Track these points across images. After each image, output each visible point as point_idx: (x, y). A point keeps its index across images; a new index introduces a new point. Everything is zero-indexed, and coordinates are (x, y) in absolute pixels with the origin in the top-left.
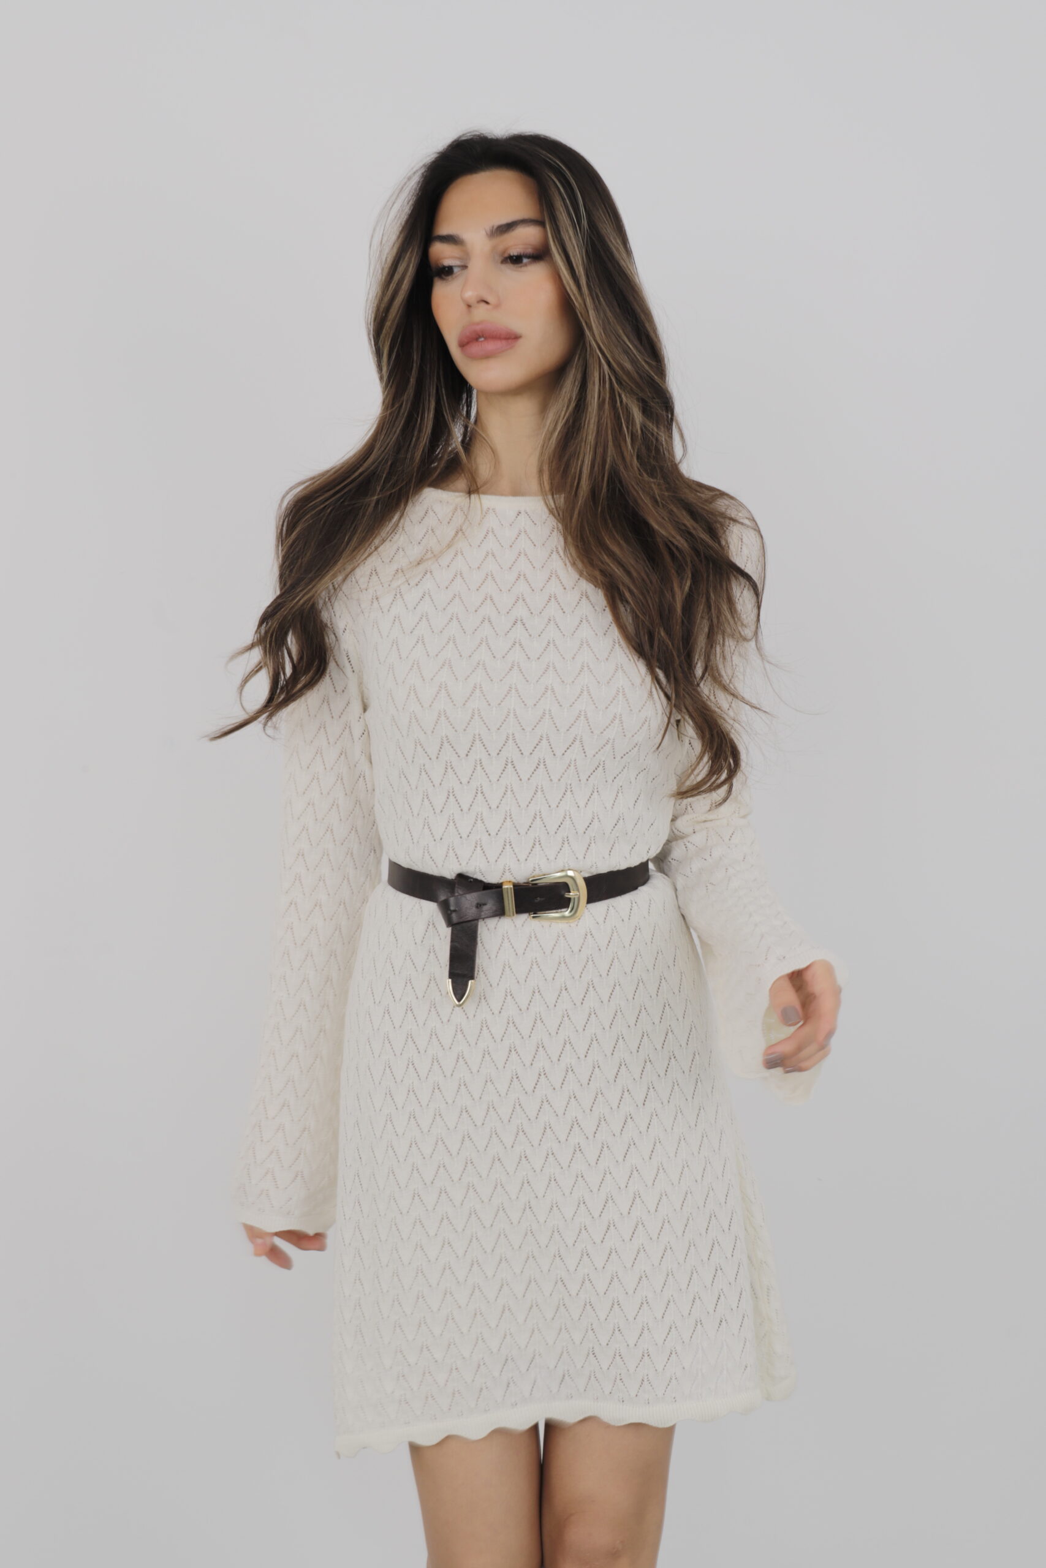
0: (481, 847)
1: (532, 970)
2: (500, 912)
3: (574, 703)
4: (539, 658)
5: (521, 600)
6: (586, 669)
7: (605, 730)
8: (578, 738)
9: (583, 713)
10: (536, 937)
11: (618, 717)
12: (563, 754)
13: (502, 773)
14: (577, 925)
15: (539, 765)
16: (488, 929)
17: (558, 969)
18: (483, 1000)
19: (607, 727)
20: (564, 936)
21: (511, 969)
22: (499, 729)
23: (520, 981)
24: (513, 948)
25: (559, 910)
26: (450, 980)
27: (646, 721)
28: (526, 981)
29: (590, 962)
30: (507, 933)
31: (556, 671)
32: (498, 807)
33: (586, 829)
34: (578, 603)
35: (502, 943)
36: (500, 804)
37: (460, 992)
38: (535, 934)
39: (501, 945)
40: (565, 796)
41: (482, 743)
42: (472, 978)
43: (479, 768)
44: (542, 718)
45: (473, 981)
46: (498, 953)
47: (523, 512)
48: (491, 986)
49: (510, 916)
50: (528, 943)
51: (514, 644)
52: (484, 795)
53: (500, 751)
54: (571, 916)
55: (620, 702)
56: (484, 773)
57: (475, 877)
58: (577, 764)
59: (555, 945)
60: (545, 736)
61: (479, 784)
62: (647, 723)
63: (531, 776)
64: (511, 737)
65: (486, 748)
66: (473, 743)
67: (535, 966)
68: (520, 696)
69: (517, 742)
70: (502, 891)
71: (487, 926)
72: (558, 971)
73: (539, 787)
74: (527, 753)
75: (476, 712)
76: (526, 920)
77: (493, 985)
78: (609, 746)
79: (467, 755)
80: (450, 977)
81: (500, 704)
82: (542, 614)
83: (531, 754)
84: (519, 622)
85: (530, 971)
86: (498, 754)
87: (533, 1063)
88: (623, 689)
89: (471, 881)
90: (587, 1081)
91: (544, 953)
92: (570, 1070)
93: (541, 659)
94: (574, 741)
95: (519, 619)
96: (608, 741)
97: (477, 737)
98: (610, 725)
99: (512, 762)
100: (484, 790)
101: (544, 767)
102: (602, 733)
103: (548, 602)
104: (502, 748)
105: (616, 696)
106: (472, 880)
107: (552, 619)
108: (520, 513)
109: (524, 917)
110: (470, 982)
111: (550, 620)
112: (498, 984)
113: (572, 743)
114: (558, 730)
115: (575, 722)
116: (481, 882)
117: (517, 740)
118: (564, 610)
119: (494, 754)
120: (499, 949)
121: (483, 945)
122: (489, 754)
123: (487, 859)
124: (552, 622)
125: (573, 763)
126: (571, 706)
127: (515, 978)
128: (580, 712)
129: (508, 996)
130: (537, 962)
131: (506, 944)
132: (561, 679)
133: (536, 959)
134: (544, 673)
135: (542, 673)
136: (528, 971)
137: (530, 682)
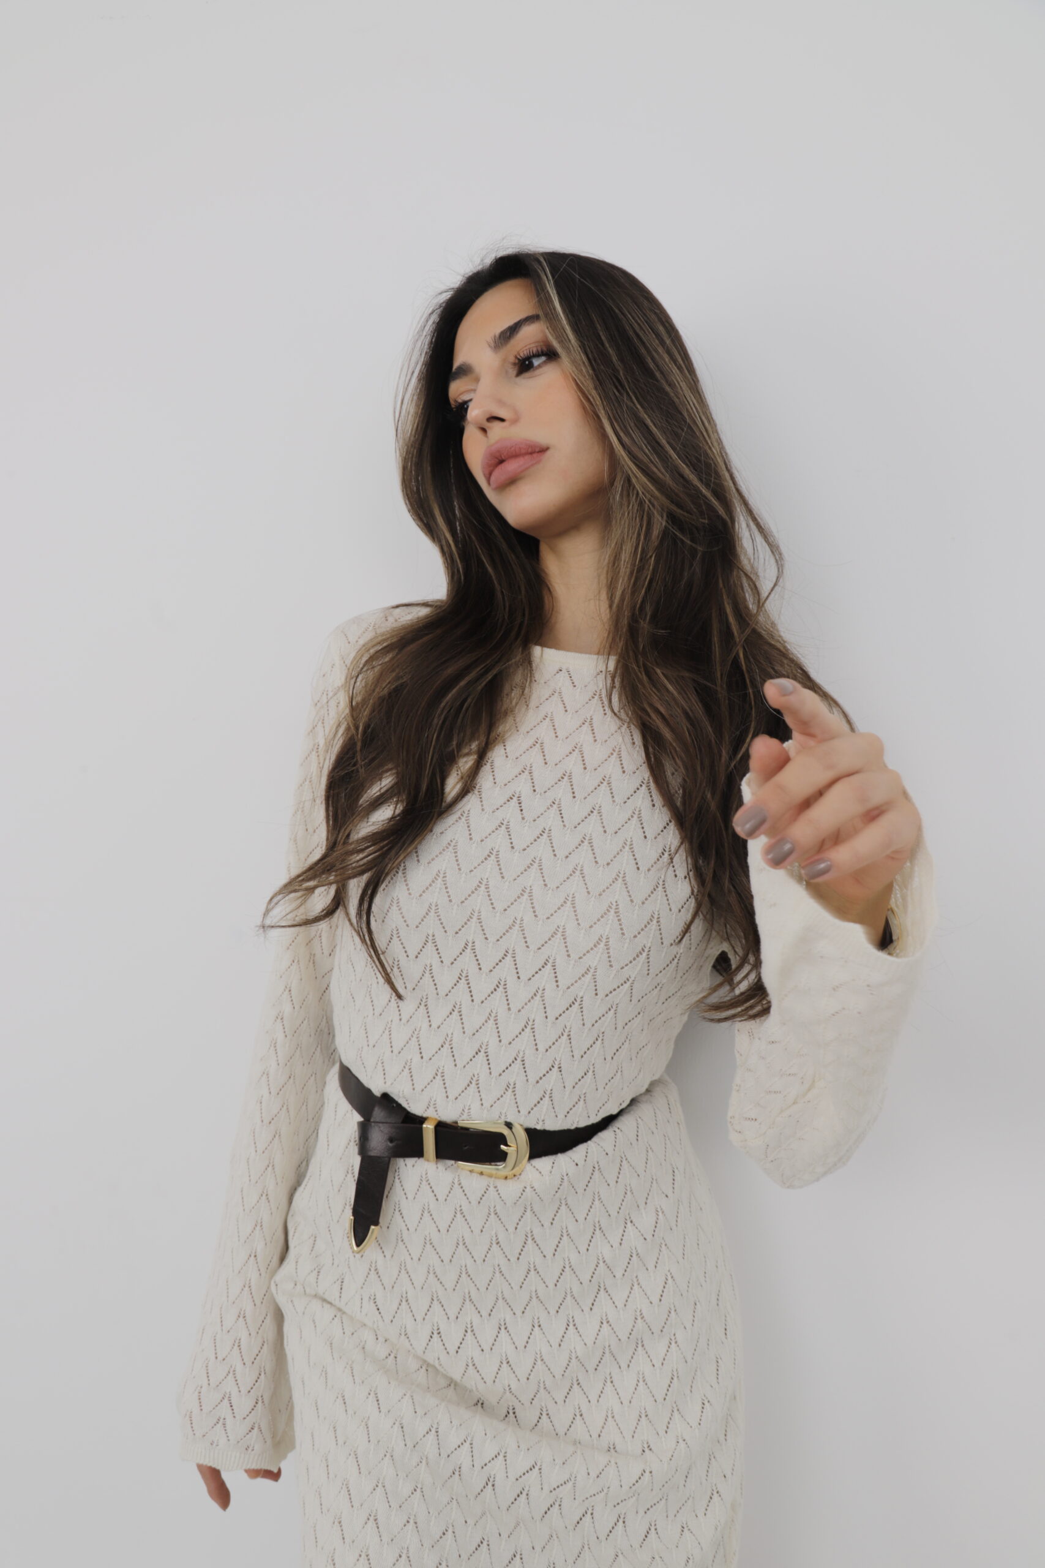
0: (410, 1069)
1: (455, 1219)
3: (552, 915)
4: (524, 850)
5: (527, 772)
6: (578, 873)
7: (584, 955)
8: (551, 961)
9: (561, 930)
10: (461, 1183)
12: (530, 979)
13: (453, 988)
15: (497, 986)
18: (400, 1243)
19: (588, 952)
20: (495, 1187)
21: (431, 1216)
22: (457, 933)
23: (442, 1231)
24: (433, 1192)
26: (353, 1218)
27: (643, 950)
28: (448, 1231)
29: (529, 1212)
30: (427, 1174)
31: (541, 869)
32: (439, 1027)
33: (541, 1078)
34: (596, 789)
36: (442, 1024)
37: (360, 1233)
40: (522, 1033)
41: (436, 946)
42: (376, 1223)
43: (427, 975)
44: (510, 928)
45: (376, 1227)
47: (564, 670)
48: (406, 1230)
49: (429, 1159)
51: (500, 826)
52: (427, 1009)
53: (455, 960)
55: (610, 921)
56: (433, 983)
57: (399, 1101)
58: (545, 994)
59: (483, 1195)
60: (510, 952)
61: (425, 994)
62: (645, 954)
63: (486, 999)
64: (470, 945)
65: (439, 953)
66: (425, 944)
67: (459, 1215)
68: (489, 896)
69: (477, 953)
70: (421, 1129)
73: (493, 1015)
74: (485, 969)
75: (433, 908)
77: (410, 1229)
78: (589, 977)
79: (417, 957)
80: (353, 1215)
81: (462, 902)
82: (547, 793)
83: (491, 971)
84: (515, 799)
85: (453, 1220)
86: (452, 963)
87: (459, 1316)
89: (393, 1106)
90: (524, 1343)
91: (470, 1203)
92: (503, 1328)
93: (526, 851)
94: (545, 964)
95: (517, 795)
96: (588, 970)
97: (430, 938)
98: (592, 949)
99: (467, 976)
100: (429, 1004)
101: (504, 991)
102: (580, 958)
103: (559, 780)
104: (458, 957)
105: (605, 914)
106: (395, 1104)
107: (556, 803)
108: (561, 670)
110: (373, 1227)
111: (554, 803)
112: (416, 1230)
113: (543, 967)
114: (528, 947)
115: (550, 939)
116: (404, 1109)
117: (477, 951)
118: (576, 794)
119: (447, 962)
122: (442, 962)
123: (413, 1085)
124: (555, 806)
125: (540, 992)
126: (548, 918)
127: (435, 1225)
128: (558, 927)
129: (428, 1243)
130: (461, 1210)
131: (425, 1187)
132: (544, 881)
133: (461, 1206)
134: (525, 870)
135: (523, 869)
136: (451, 1220)
137: (506, 879)
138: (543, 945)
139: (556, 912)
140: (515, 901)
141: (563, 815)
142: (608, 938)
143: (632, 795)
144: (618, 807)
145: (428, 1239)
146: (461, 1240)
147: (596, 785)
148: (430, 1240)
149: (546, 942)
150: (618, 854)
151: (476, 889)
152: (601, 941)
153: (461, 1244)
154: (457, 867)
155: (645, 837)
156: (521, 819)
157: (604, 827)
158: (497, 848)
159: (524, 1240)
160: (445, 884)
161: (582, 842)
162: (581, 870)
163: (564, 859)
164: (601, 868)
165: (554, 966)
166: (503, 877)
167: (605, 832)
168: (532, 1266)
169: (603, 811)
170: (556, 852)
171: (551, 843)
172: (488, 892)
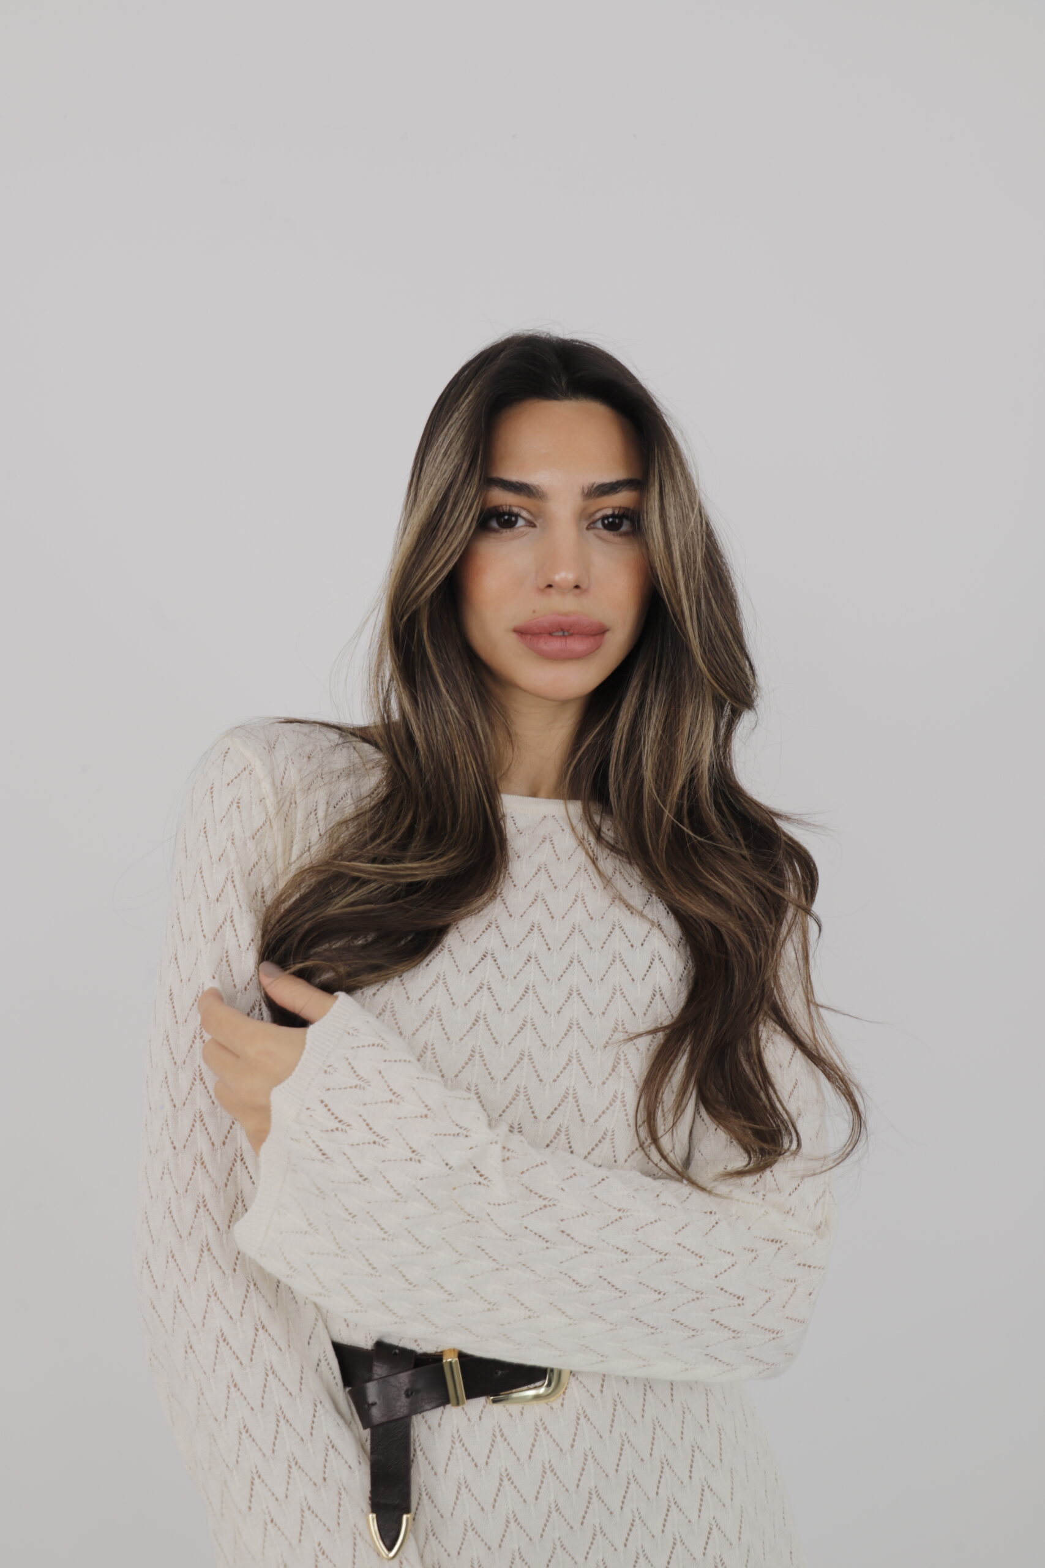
1: (501, 1489)
2: (444, 1399)
10: (502, 1435)
11: (619, 1096)
14: (562, 1405)
16: (430, 1428)
17: (542, 1482)
18: (431, 1538)
20: (545, 1428)
21: (470, 1490)
23: (485, 1509)
24: (469, 1455)
25: (532, 1386)
26: (372, 1517)
28: (494, 1507)
29: (590, 1460)
30: (458, 1431)
35: (452, 1448)
37: (389, 1535)
38: (501, 1430)
39: (451, 1453)
42: (408, 1511)
45: (409, 1516)
46: (447, 1465)
48: (442, 1516)
49: (458, 1403)
50: (492, 1446)
54: (553, 1391)
57: (401, 1345)
59: (533, 1445)
67: (506, 1482)
70: (441, 1369)
71: (426, 1422)
72: (543, 1486)
76: (484, 1407)
77: (445, 1516)
80: (373, 1511)
85: (499, 1490)
88: (625, 1055)
89: (395, 1353)
91: (518, 1459)
106: (397, 1351)
109: (481, 1401)
110: (405, 1517)
112: (452, 1514)
116: (412, 1353)
120: (449, 1459)
121: (424, 1454)
127: (477, 1503)
129: (470, 1529)
130: (508, 1475)
131: (459, 1450)
132: (542, 1041)
133: (506, 1470)
134: (519, 1032)
135: (516, 1031)
136: (496, 1491)
137: (500, 1043)
138: (552, 1113)
139: (561, 1072)
140: (515, 1066)
141: (543, 968)
142: (623, 1094)
143: (607, 940)
144: (597, 953)
145: (469, 1524)
146: (511, 1516)
147: (568, 934)
148: (472, 1525)
149: (556, 1109)
150: (610, 1001)
151: (469, 1060)
152: (617, 1098)
153: (512, 1521)
154: (445, 1037)
155: (633, 980)
156: (501, 977)
157: (588, 976)
158: (483, 1011)
159: (587, 1498)
160: (435, 1057)
161: (570, 994)
162: (578, 1024)
163: (556, 1014)
164: (597, 1018)
165: (568, 1135)
166: (496, 1043)
167: (591, 980)
168: (598, 1529)
169: (582, 959)
170: (546, 1009)
171: (539, 1000)
172: (483, 1060)
